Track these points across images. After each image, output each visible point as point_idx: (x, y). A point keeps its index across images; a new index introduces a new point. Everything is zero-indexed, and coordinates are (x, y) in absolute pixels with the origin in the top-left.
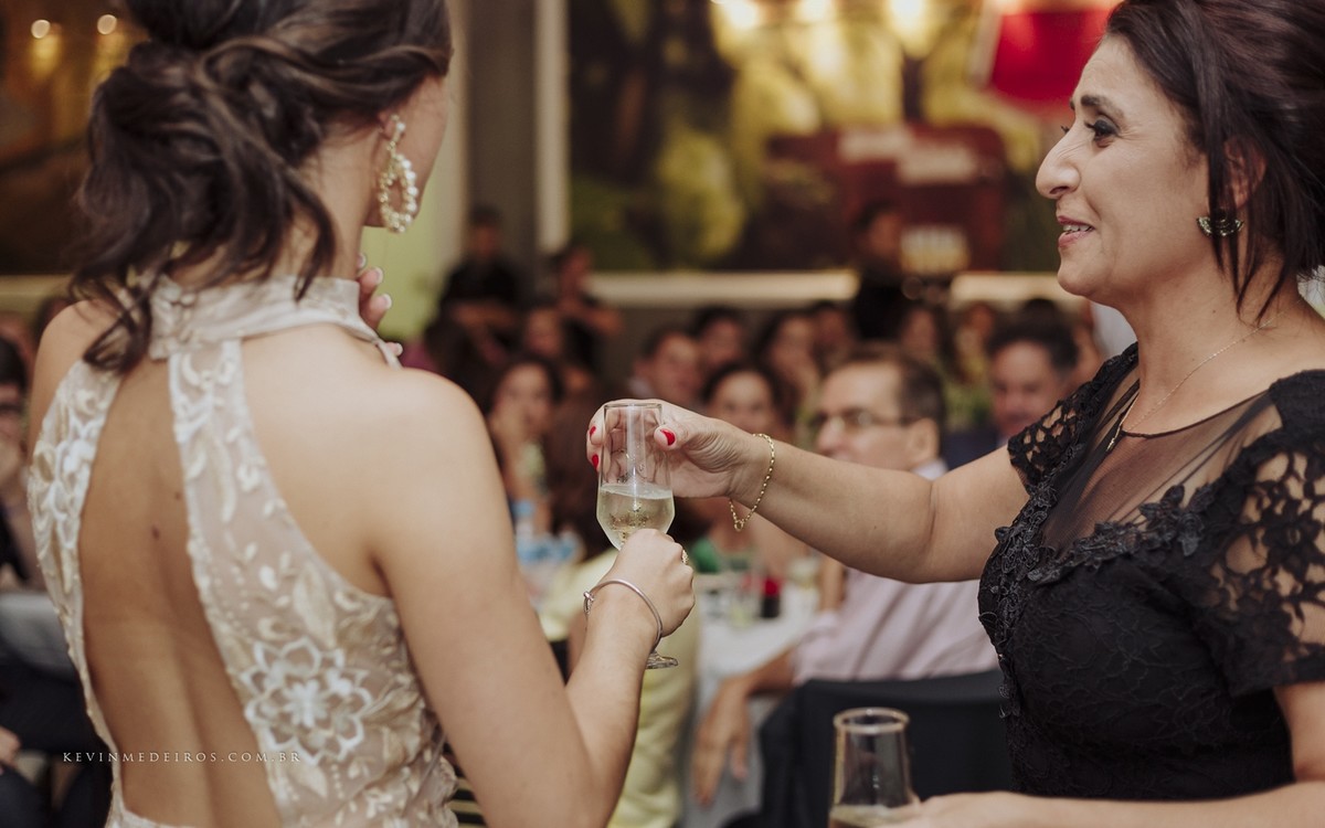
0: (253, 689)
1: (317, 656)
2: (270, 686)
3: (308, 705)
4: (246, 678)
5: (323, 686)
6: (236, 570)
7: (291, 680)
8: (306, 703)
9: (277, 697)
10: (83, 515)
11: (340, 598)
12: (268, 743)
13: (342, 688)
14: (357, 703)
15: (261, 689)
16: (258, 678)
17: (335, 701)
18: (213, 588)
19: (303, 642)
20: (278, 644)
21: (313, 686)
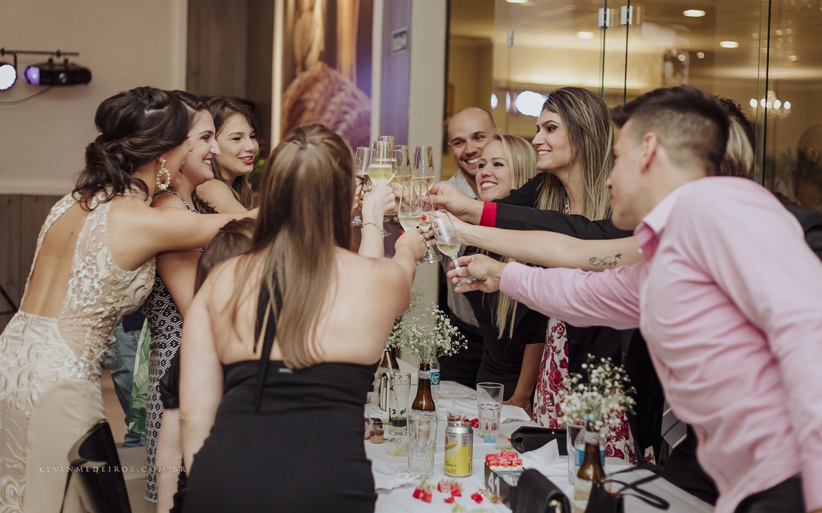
0: (75, 275)
1: (95, 273)
2: (80, 275)
3: (86, 286)
4: (75, 271)
5: (92, 283)
6: (88, 242)
7: (86, 276)
8: (86, 284)
9: (80, 278)
10: (52, 224)
11: (109, 259)
12: (70, 293)
13: (97, 286)
14: (97, 292)
15: (77, 275)
16: (78, 272)
17: (93, 288)
18: (80, 245)
19: (94, 267)
20: (88, 265)
21: (90, 280)
